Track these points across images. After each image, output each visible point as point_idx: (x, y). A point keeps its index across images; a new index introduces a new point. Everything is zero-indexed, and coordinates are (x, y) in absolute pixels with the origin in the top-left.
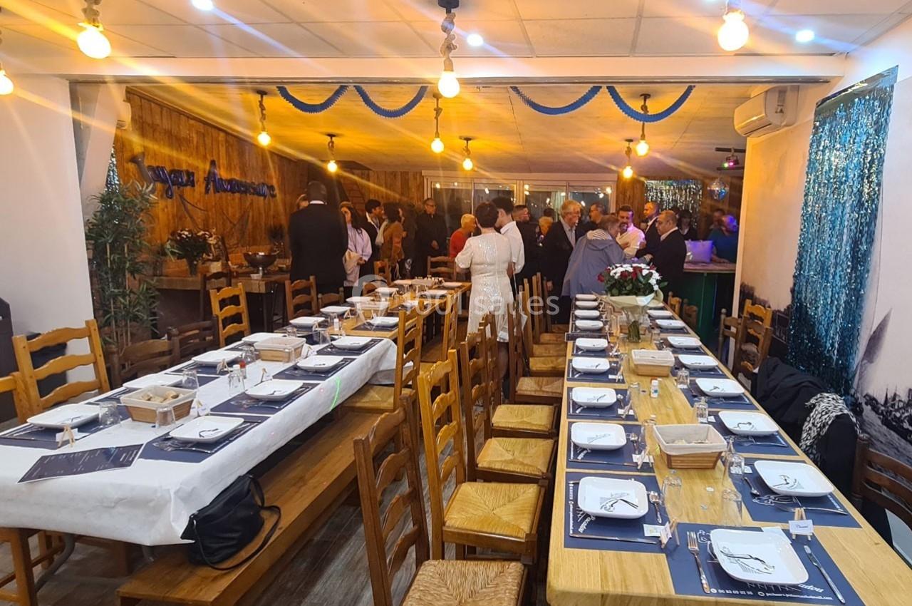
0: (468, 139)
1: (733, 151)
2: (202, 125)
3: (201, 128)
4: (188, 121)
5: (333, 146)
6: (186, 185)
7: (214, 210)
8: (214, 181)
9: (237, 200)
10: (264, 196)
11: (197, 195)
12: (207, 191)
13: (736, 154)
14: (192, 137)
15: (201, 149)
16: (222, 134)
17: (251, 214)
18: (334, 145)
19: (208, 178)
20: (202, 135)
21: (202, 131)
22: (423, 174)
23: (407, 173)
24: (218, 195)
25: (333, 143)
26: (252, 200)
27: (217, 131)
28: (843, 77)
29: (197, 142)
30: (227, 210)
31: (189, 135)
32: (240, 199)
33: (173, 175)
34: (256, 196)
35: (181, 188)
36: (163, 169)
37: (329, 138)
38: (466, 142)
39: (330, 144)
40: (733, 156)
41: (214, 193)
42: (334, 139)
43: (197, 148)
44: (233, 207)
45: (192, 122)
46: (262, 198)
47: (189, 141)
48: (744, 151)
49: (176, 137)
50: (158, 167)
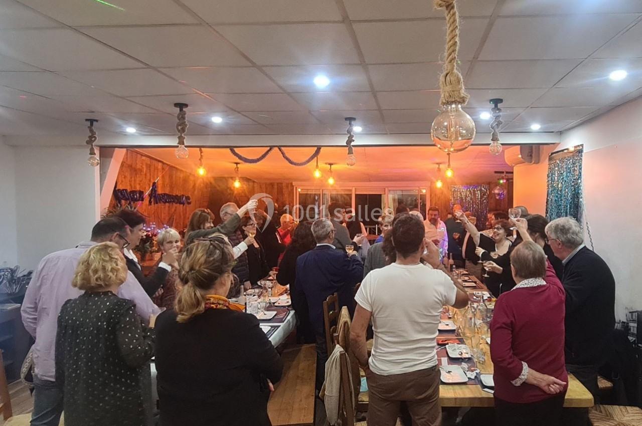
0: (331, 164)
1: (505, 173)
2: (149, 159)
3: (148, 161)
4: (142, 157)
5: (237, 170)
6: (139, 200)
7: (153, 216)
8: (155, 196)
9: (167, 208)
10: (183, 204)
11: (144, 207)
12: (150, 202)
13: (507, 175)
14: (143, 168)
15: (148, 175)
16: (160, 164)
17: (175, 217)
18: (239, 169)
19: (151, 194)
20: (149, 166)
21: (149, 163)
22: (293, 184)
23: (282, 183)
24: (156, 205)
25: (238, 168)
26: (176, 207)
27: (157, 162)
28: (559, 143)
29: (146, 171)
30: (161, 216)
31: (142, 166)
32: (169, 207)
33: (132, 195)
34: (178, 204)
35: (136, 202)
36: (126, 190)
37: (235, 165)
38: (330, 166)
39: (236, 169)
40: (505, 176)
41: (154, 204)
42: (238, 165)
43: (146, 175)
44: (164, 213)
45: (144, 158)
46: (182, 205)
47: (141, 170)
48: (512, 173)
49: (135, 168)
50: (123, 190)
